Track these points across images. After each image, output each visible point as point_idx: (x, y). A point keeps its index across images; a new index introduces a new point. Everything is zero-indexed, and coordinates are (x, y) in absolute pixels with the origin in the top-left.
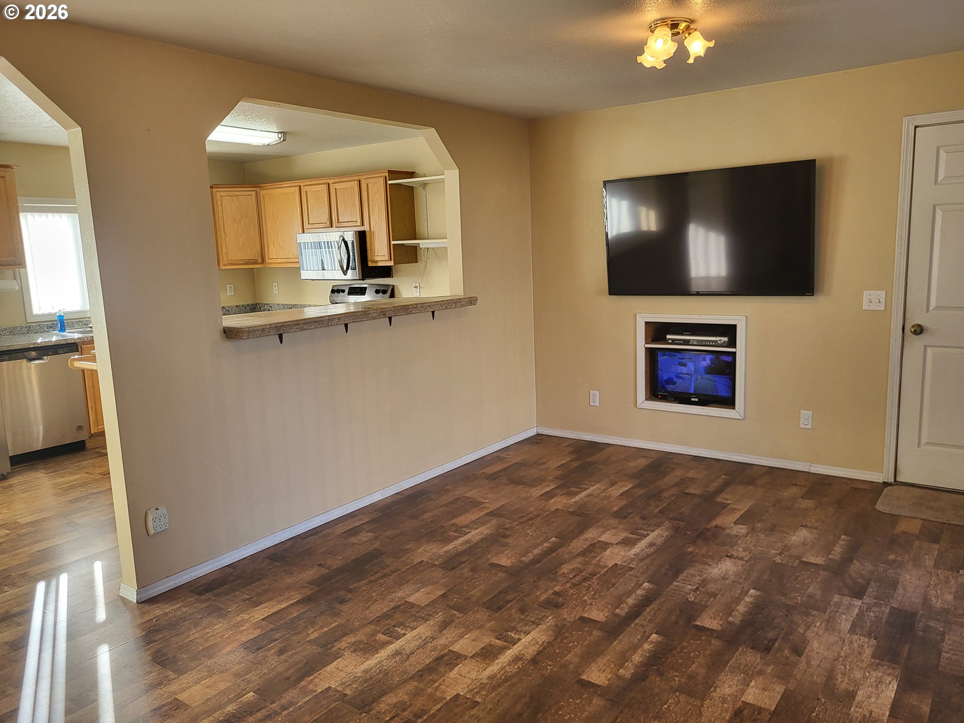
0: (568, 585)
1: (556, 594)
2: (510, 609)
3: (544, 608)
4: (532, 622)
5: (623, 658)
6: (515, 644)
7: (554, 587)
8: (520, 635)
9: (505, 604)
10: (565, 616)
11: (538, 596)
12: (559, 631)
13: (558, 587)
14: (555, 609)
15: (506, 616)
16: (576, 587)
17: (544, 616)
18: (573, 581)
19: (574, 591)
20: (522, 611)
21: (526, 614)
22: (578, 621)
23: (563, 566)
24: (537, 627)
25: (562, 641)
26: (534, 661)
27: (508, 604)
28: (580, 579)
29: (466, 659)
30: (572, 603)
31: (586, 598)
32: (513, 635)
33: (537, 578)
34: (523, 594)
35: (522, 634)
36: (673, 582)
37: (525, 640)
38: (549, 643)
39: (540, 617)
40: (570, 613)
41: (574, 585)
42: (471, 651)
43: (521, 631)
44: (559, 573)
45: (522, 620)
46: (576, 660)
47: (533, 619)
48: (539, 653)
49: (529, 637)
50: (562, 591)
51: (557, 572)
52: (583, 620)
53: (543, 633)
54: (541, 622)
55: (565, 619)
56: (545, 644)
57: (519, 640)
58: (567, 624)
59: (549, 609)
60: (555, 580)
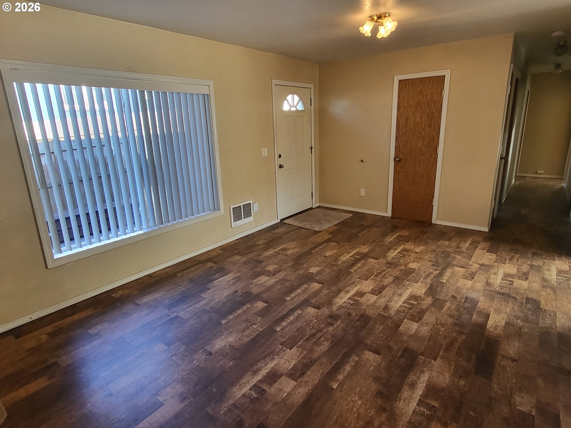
0: (324, 331)
1: (332, 324)
2: (356, 316)
3: (338, 315)
4: (343, 308)
5: (304, 291)
6: (349, 298)
7: (333, 330)
8: (348, 301)
9: (359, 319)
10: (327, 310)
11: (342, 323)
12: (330, 303)
13: (330, 329)
14: (332, 314)
15: (357, 311)
16: (320, 329)
17: (337, 311)
18: (321, 334)
19: (321, 326)
20: (349, 314)
21: (347, 312)
22: (321, 307)
23: (327, 348)
24: (341, 305)
25: (329, 298)
26: (340, 291)
27: (358, 318)
28: (317, 336)
29: (369, 292)
30: (323, 318)
31: (315, 321)
32: (351, 301)
33: (344, 338)
34: (351, 325)
35: (347, 302)
36: (262, 331)
37: (345, 299)
38: (334, 298)
39: (340, 310)
40: (325, 312)
41: (321, 331)
42: (368, 296)
43: (348, 303)
44: (330, 342)
45: (348, 309)
46: (323, 291)
47: (343, 309)
48: (338, 294)
49: (343, 300)
50: (328, 327)
51: (331, 342)
52: (318, 308)
53: (337, 302)
54: (339, 307)
55: (327, 308)
56: (336, 297)
57: (348, 299)
58: (326, 306)
59: (335, 314)
60: (333, 336)
